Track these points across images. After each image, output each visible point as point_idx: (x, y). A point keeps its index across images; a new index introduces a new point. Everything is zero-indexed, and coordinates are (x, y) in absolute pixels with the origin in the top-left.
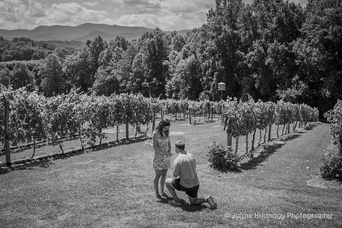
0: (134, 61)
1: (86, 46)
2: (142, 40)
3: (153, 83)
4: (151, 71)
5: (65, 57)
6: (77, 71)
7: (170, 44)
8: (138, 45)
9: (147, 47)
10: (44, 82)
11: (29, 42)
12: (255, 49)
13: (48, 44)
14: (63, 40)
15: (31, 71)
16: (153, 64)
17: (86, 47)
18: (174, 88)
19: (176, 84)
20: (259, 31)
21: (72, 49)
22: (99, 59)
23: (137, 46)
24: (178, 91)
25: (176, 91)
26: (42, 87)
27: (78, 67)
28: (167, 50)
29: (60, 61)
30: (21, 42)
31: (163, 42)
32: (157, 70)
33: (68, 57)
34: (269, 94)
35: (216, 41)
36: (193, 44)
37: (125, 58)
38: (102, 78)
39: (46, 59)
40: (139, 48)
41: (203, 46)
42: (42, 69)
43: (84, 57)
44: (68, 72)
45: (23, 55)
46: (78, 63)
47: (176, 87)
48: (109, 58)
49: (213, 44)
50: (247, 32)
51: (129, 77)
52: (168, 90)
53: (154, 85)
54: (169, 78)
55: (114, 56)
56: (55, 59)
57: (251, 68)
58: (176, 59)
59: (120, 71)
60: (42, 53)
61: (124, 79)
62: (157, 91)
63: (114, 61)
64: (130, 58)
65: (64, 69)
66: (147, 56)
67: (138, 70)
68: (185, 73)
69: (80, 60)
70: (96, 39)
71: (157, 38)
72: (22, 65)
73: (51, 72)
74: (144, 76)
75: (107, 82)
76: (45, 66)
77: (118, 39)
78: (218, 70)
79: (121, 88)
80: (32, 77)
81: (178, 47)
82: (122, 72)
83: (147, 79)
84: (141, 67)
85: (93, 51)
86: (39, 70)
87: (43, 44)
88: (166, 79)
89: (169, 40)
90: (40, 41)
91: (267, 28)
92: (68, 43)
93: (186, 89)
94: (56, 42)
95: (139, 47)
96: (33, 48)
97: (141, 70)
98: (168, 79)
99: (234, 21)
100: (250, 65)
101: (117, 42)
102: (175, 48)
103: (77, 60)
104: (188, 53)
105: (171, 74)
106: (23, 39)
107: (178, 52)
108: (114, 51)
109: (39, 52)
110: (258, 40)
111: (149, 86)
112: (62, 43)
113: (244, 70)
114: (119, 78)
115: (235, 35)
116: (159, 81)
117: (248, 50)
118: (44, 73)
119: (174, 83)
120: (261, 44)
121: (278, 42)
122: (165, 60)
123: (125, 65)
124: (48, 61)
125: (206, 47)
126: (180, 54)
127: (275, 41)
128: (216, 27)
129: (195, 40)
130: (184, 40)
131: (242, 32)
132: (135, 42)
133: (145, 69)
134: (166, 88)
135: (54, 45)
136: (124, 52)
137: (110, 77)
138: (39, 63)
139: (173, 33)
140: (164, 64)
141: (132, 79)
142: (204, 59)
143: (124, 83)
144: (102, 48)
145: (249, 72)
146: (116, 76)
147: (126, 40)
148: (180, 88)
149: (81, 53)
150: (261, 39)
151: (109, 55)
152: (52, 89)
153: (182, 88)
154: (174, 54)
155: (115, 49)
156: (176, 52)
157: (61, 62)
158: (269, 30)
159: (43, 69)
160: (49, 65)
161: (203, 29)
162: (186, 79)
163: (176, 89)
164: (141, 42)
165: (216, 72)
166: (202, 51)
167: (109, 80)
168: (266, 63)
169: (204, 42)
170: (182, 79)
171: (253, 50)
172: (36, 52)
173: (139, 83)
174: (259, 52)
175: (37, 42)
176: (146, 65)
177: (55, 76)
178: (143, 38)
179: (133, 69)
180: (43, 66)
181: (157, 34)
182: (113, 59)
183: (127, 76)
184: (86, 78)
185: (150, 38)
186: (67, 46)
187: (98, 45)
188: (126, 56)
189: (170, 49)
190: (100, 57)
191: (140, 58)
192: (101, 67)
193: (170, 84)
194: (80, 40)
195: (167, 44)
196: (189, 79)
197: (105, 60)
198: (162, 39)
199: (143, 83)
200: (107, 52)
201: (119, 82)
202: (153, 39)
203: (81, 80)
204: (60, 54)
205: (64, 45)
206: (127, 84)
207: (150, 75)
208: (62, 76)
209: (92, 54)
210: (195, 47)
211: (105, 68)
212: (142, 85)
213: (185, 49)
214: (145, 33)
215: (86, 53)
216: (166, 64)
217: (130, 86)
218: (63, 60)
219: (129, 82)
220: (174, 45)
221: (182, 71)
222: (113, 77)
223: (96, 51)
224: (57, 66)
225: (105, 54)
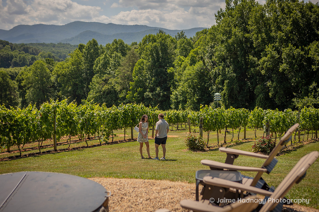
0: (134, 69)
1: (78, 51)
2: (144, 44)
3: (157, 93)
4: (154, 80)
5: (54, 65)
6: (68, 81)
7: (175, 48)
8: (140, 50)
9: (149, 53)
10: (29, 93)
11: (6, 45)
12: (269, 54)
13: (30, 48)
14: (47, 42)
15: (13, 80)
16: (156, 71)
17: (78, 53)
18: (181, 98)
19: (182, 94)
20: (273, 34)
21: (59, 53)
22: (94, 66)
23: (138, 52)
24: (185, 102)
25: (182, 102)
26: (27, 99)
27: (70, 76)
28: (173, 56)
29: (47, 68)
31: (167, 46)
32: (161, 78)
33: (58, 64)
34: (285, 103)
35: (226, 46)
36: (202, 48)
37: (125, 65)
38: (98, 88)
39: (32, 67)
40: (140, 54)
41: (212, 51)
42: (26, 79)
43: (77, 64)
45: (1, 62)
46: (69, 71)
47: (183, 97)
48: (106, 64)
49: (223, 49)
50: (259, 35)
51: (129, 87)
52: (173, 101)
53: (159, 95)
54: (175, 87)
55: (112, 63)
57: (265, 75)
59: (119, 80)
61: (124, 89)
62: (161, 102)
63: (112, 68)
64: (129, 65)
65: (53, 79)
66: (149, 63)
67: (139, 79)
68: (192, 82)
69: (72, 68)
70: (91, 43)
71: (161, 43)
72: (2, 74)
73: (38, 81)
74: (146, 85)
75: (104, 92)
76: (30, 74)
77: (116, 42)
78: (229, 77)
79: (120, 99)
80: (15, 88)
81: (185, 52)
82: (121, 81)
83: (150, 89)
84: (143, 75)
85: (87, 57)
86: (23, 80)
87: (24, 48)
88: (171, 88)
89: (174, 44)
90: (20, 44)
91: (281, 31)
92: (54, 46)
93: (193, 100)
94: (39, 44)
95: (140, 53)
96: (12, 53)
97: (143, 78)
98: (173, 88)
99: (245, 23)
100: (263, 72)
101: (115, 46)
102: (181, 53)
103: (68, 68)
104: (196, 58)
105: (176, 83)
107: (185, 58)
108: (111, 57)
109: (20, 58)
110: (271, 44)
111: (152, 97)
112: (47, 45)
113: (257, 77)
114: (118, 88)
115: (246, 38)
116: (163, 91)
117: (261, 55)
118: (29, 83)
119: (180, 93)
120: (274, 48)
121: (293, 46)
122: (170, 67)
123: (124, 73)
124: (34, 69)
125: (215, 52)
126: (187, 60)
127: (290, 45)
128: (226, 30)
129: (204, 44)
130: (191, 43)
131: (254, 35)
132: (135, 46)
133: (147, 77)
134: (171, 99)
135: (37, 49)
136: (123, 58)
137: (107, 87)
138: (23, 71)
139: (180, 34)
140: (169, 71)
141: (133, 89)
142: (214, 65)
143: (124, 93)
144: (98, 53)
145: (263, 79)
146: (114, 86)
147: (125, 43)
148: (187, 98)
149: (73, 59)
150: (274, 43)
151: (106, 62)
153: (190, 99)
154: (180, 60)
155: (113, 55)
156: (182, 57)
157: (49, 70)
158: (283, 33)
159: (28, 78)
160: (36, 73)
161: (211, 32)
162: (193, 88)
163: (183, 100)
164: (143, 47)
165: (227, 80)
166: (211, 56)
167: (106, 90)
168: (280, 69)
169: (213, 46)
170: (189, 88)
171: (266, 55)
172: (16, 57)
173: (141, 93)
174: (273, 57)
175: (16, 45)
176: (149, 73)
177: (43, 87)
178: (145, 42)
179: (134, 78)
180: (29, 75)
181: (161, 38)
182: (110, 66)
183: (126, 85)
184: (79, 88)
185: (152, 43)
186: (53, 49)
187: (93, 50)
188: (125, 63)
189: (175, 54)
190: (96, 64)
191: (141, 65)
192: (96, 75)
193: (176, 94)
194: (68, 42)
195: (172, 48)
196: (197, 88)
197: (101, 67)
198: (166, 43)
199: (145, 94)
200: (104, 59)
201: (117, 93)
202: (156, 43)
203: (74, 91)
204: (48, 61)
205: (49, 48)
206: (127, 94)
207: (153, 84)
208: (51, 86)
209: (86, 61)
210: (203, 52)
211: (101, 77)
212: (144, 96)
213: (192, 55)
214: (147, 36)
215: (78, 60)
216: (171, 72)
217: (130, 97)
218: (52, 67)
219: (129, 93)
220: (180, 50)
221: (189, 79)
222: (110, 87)
223: (90, 57)
224: (45, 74)
225: (102, 60)
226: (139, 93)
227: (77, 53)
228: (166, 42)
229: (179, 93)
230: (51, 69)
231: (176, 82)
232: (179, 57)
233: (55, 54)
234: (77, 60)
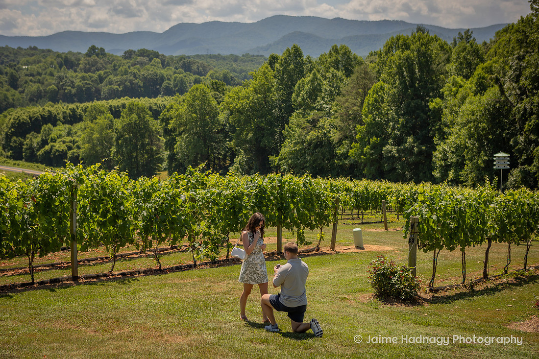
0: (366, 101)
1: (267, 68)
2: (386, 54)
3: (407, 147)
4: (402, 122)
5: (225, 92)
6: (247, 121)
7: (448, 61)
8: (378, 65)
9: (395, 70)
10: (180, 143)
11: (155, 59)
13: (195, 63)
14: (225, 53)
15: (156, 119)
16: (408, 105)
17: (267, 71)
18: (453, 159)
19: (457, 150)
21: (244, 72)
22: (294, 95)
23: (374, 68)
24: (460, 165)
25: (456, 166)
26: (177, 152)
27: (250, 112)
28: (441, 76)
29: (213, 99)
30: (139, 59)
31: (431, 57)
32: (416, 118)
33: (232, 91)
36: (501, 60)
37: (349, 93)
38: (299, 136)
39: (187, 96)
40: (379, 72)
41: (520, 66)
42: (177, 117)
43: (264, 90)
44: (229, 124)
45: (144, 87)
46: (250, 104)
47: (457, 156)
48: (314, 93)
51: (356, 133)
52: (438, 163)
53: (410, 151)
54: (443, 136)
55: (325, 89)
56: (203, 96)
58: (459, 96)
59: (338, 122)
60: (182, 82)
61: (346, 137)
62: (416, 164)
63: (326, 99)
64: (358, 93)
65: (222, 117)
66: (395, 90)
68: (477, 127)
69: (254, 97)
70: (289, 53)
71: (419, 51)
72: (138, 108)
73: (196, 122)
74: (388, 133)
75: (309, 144)
76: (183, 109)
77: (336, 51)
79: (339, 157)
80: (158, 133)
82: (340, 123)
83: (394, 139)
84: (381, 113)
85: (282, 79)
86: (171, 119)
87: (184, 63)
88: (435, 139)
89: (445, 54)
90: (179, 56)
92: (235, 59)
93: (477, 163)
94: (211, 57)
95: (379, 70)
96: (162, 72)
97: (381, 119)
98: (439, 139)
101: (334, 58)
102: (459, 72)
103: (248, 98)
104: (487, 81)
105: (446, 129)
106: (143, 53)
107: (464, 80)
108: (325, 78)
109: (175, 80)
111: (397, 155)
112: (225, 59)
114: (335, 136)
116: (420, 144)
118: (181, 124)
119: (452, 149)
122: (435, 97)
123: (347, 108)
124: (189, 99)
125: (526, 67)
126: (470, 85)
129: (505, 52)
130: (481, 52)
133: (390, 117)
134: (434, 159)
135: (206, 64)
136: (346, 81)
137: (315, 133)
138: (173, 102)
139: (463, 34)
140: (432, 105)
141: (361, 139)
142: (522, 94)
143: (345, 146)
144: (302, 71)
146: (329, 132)
147: (353, 53)
148: (466, 158)
149: (257, 83)
151: (316, 88)
152: (196, 157)
153: (471, 160)
154: (455, 84)
155: (329, 75)
156: (459, 79)
157: (216, 102)
159: (179, 116)
160: (193, 107)
161: (519, 28)
162: (479, 140)
163: (457, 162)
164: (385, 59)
166: (517, 76)
167: (314, 139)
169: (523, 56)
170: (470, 139)
172: (169, 79)
173: (377, 147)
175: (172, 58)
176: (394, 108)
177: (204, 132)
178: (389, 50)
179: (364, 117)
180: (180, 111)
181: (419, 41)
182: (323, 94)
183: (351, 132)
184: (265, 135)
185: (402, 51)
186: (235, 65)
187: (292, 66)
188: (350, 89)
189: (447, 73)
190: (297, 91)
191: (379, 93)
192: (298, 111)
193: (445, 150)
194: (261, 53)
195: (441, 61)
196: (487, 139)
197: (305, 97)
198: (429, 52)
199: (384, 148)
200: (312, 81)
201: (334, 145)
202: (409, 52)
203: (256, 139)
204: (215, 86)
205: (227, 63)
206: (351, 148)
207: (400, 129)
208: (218, 130)
209: (280, 85)
210: (504, 69)
211: (306, 116)
212: (383, 152)
213: (480, 74)
214: (393, 39)
215: (266, 83)
216: (437, 107)
217: (356, 154)
218: (221, 97)
219: (354, 146)
220: (456, 64)
221: (471, 122)
222: (321, 134)
223: (288, 79)
224: (208, 109)
225: (307, 85)
226: (374, 147)
227: (265, 72)
228: (429, 49)
229: (450, 148)
230: (220, 99)
231: (446, 126)
232: (454, 78)
233: (236, 74)
234: (264, 84)
